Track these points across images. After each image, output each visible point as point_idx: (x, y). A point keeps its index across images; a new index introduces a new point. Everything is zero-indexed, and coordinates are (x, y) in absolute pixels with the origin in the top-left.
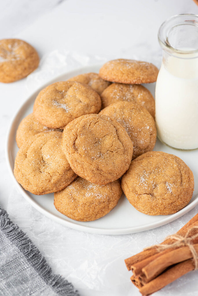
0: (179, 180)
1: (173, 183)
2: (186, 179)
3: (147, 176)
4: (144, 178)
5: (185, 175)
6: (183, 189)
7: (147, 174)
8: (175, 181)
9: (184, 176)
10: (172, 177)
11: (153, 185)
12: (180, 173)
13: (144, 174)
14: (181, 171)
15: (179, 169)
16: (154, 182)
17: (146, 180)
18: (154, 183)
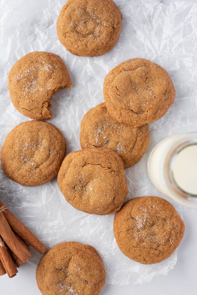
0: (131, 146)
1: (124, 146)
2: (139, 147)
3: (105, 128)
4: (101, 130)
5: (140, 142)
6: (131, 156)
7: (105, 126)
8: (127, 145)
9: (138, 143)
10: (126, 140)
11: (105, 141)
12: (136, 139)
13: (103, 125)
14: (138, 137)
15: (137, 134)
16: (108, 137)
17: (102, 132)
18: (107, 139)
